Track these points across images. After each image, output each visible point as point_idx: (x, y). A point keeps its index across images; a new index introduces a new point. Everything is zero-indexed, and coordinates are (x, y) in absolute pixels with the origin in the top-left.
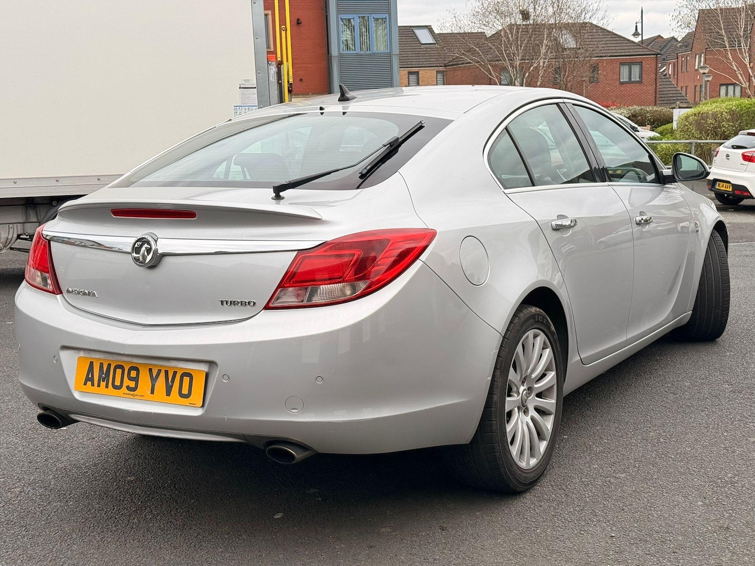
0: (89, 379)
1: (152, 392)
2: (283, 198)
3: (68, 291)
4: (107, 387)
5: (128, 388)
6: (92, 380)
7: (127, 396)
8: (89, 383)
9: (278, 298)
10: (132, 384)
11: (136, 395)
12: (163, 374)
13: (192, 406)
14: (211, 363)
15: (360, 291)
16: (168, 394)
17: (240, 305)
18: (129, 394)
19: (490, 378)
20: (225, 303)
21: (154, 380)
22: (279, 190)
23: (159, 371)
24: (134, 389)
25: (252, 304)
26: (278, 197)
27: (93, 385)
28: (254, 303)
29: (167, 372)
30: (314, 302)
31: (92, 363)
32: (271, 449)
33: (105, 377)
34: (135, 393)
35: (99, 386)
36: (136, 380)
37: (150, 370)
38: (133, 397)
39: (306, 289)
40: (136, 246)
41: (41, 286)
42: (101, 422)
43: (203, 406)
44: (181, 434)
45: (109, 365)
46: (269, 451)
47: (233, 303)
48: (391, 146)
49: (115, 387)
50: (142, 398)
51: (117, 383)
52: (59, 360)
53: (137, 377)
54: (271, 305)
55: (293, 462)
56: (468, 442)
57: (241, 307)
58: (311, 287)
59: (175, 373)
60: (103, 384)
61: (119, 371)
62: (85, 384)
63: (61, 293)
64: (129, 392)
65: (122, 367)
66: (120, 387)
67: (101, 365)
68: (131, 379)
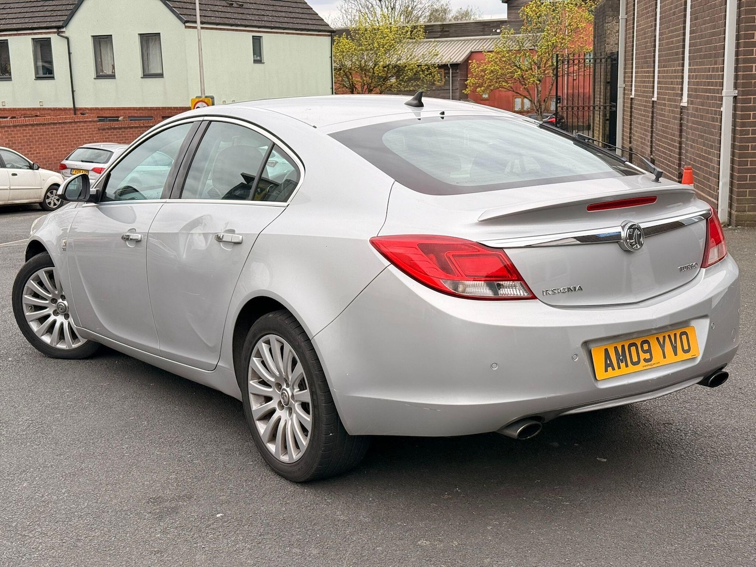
0: (608, 365)
1: (665, 357)
4: (627, 366)
5: (646, 360)
6: (611, 365)
8: (610, 369)
10: (647, 356)
11: (653, 364)
12: (667, 339)
13: (693, 357)
16: (676, 354)
18: (647, 366)
20: (682, 269)
21: (662, 346)
23: (664, 337)
24: (650, 360)
27: (614, 369)
29: (669, 336)
31: (607, 352)
33: (622, 358)
34: (652, 362)
35: (619, 368)
36: (649, 351)
37: (658, 339)
38: (652, 367)
45: (623, 347)
49: (634, 364)
50: (659, 365)
51: (635, 359)
52: (580, 357)
53: (649, 348)
59: (675, 335)
60: (623, 365)
61: (633, 349)
62: (606, 371)
64: (647, 364)
65: (635, 344)
66: (638, 363)
67: (616, 348)
68: (645, 352)
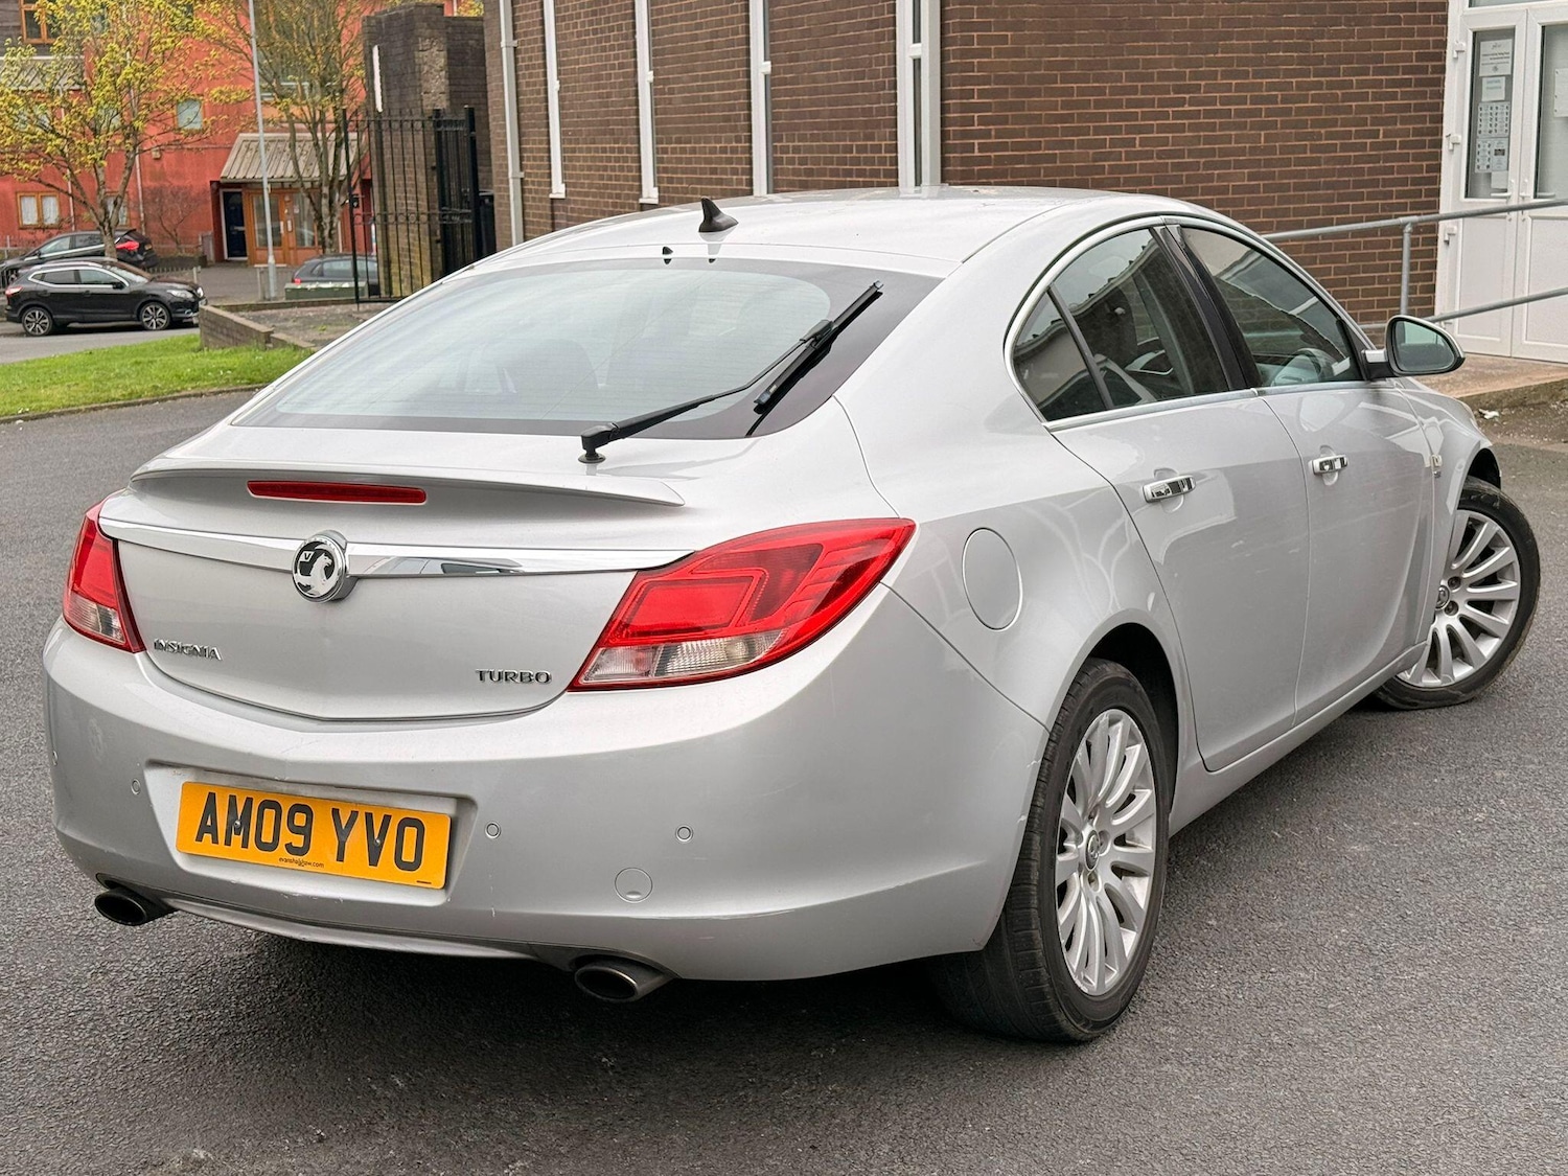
0: (207, 828)
1: (340, 858)
2: (602, 459)
3: (158, 646)
4: (245, 845)
5: (290, 848)
6: (213, 830)
7: (288, 865)
8: (207, 837)
9: (597, 667)
10: (298, 841)
11: (307, 863)
12: (361, 822)
13: (424, 886)
14: (464, 802)
15: (763, 653)
16: (374, 861)
17: (518, 680)
18: (291, 861)
19: (1024, 818)
20: (487, 676)
21: (342, 834)
22: (593, 443)
23: (354, 814)
24: (302, 851)
25: (543, 679)
26: (592, 458)
27: (215, 840)
28: (548, 678)
29: (369, 817)
30: (670, 675)
31: (212, 797)
32: (586, 972)
33: (240, 824)
34: (304, 858)
35: (228, 842)
36: (306, 831)
37: (335, 812)
38: (300, 868)
39: (655, 648)
40: (302, 559)
41: (100, 634)
42: (234, 916)
43: (446, 887)
44: (400, 943)
45: (249, 801)
46: (582, 974)
47: (505, 677)
48: (817, 341)
49: (262, 846)
50: (319, 869)
51: (267, 837)
52: (143, 790)
53: (309, 825)
54: (582, 681)
55: (632, 999)
56: (981, 948)
57: (521, 685)
58: (663, 645)
59: (387, 819)
60: (237, 839)
61: (270, 814)
62: (199, 838)
63: (143, 648)
64: (291, 857)
65: (275, 806)
66: (272, 847)
67: (233, 801)
68: (295, 830)
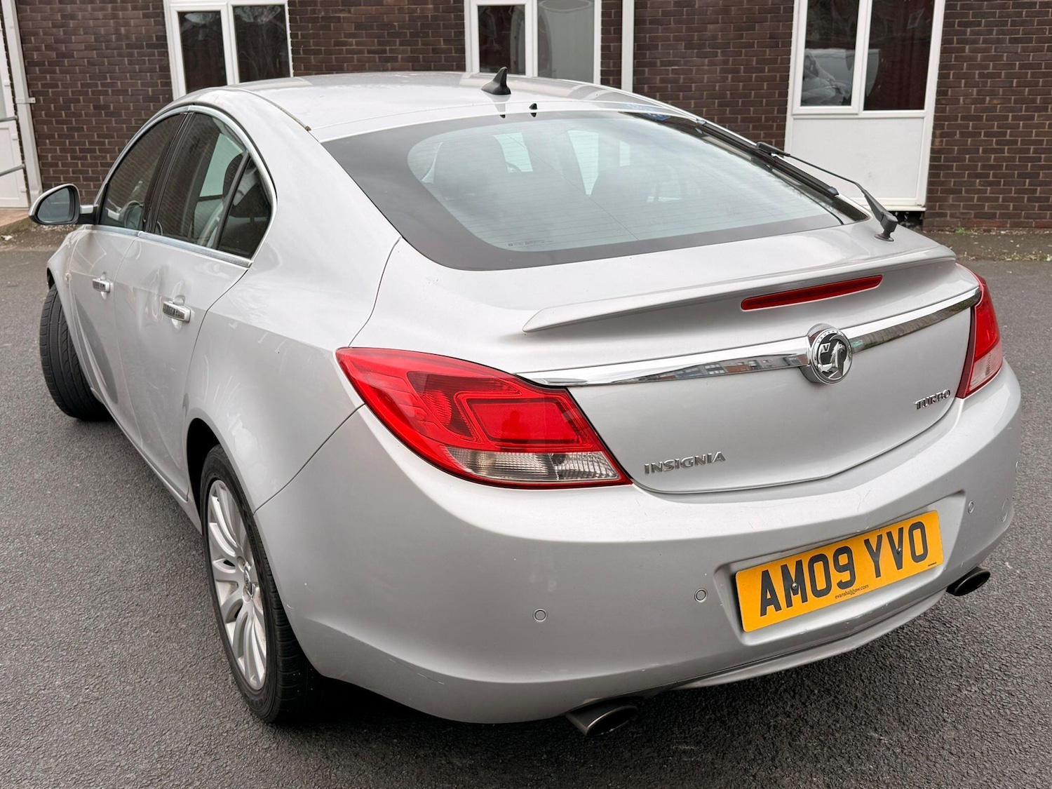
0: (768, 601)
1: (878, 574)
4: (804, 599)
5: (842, 585)
6: (774, 601)
7: (844, 598)
8: (771, 608)
10: (846, 576)
11: (856, 590)
12: (885, 541)
13: (931, 567)
18: (845, 594)
21: (875, 555)
23: (880, 538)
24: (850, 583)
27: (778, 608)
29: (889, 535)
31: (766, 576)
33: (795, 585)
34: (854, 587)
35: (789, 604)
36: (850, 567)
37: (867, 542)
38: (853, 596)
43: (944, 559)
45: (799, 563)
49: (818, 594)
50: (867, 590)
51: (821, 585)
53: (850, 561)
59: (901, 531)
60: (796, 599)
61: (819, 566)
62: (763, 612)
64: (844, 591)
65: (822, 558)
66: (826, 591)
67: (785, 569)
68: (840, 569)
